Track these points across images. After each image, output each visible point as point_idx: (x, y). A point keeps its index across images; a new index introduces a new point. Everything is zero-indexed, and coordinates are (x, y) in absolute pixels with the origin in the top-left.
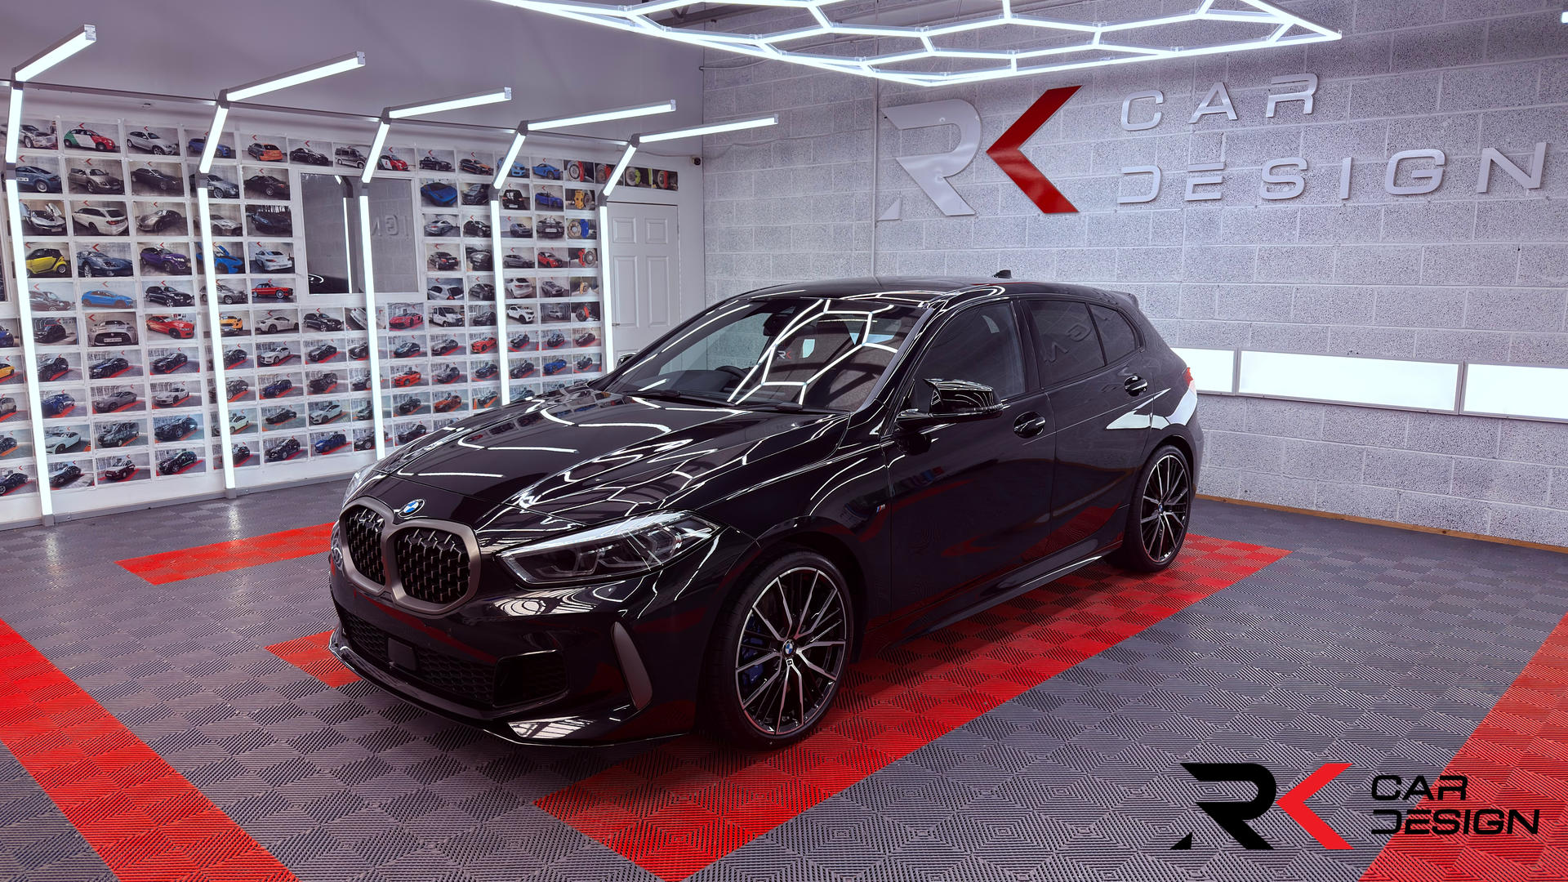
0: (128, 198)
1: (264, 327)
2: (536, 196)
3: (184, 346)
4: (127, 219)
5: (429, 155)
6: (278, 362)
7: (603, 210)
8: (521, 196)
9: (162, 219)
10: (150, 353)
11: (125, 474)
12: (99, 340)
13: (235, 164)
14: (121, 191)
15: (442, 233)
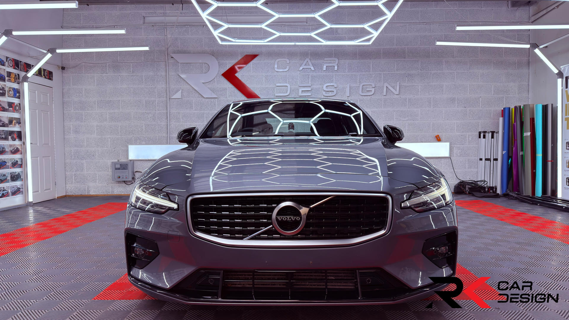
7: (26, 84)
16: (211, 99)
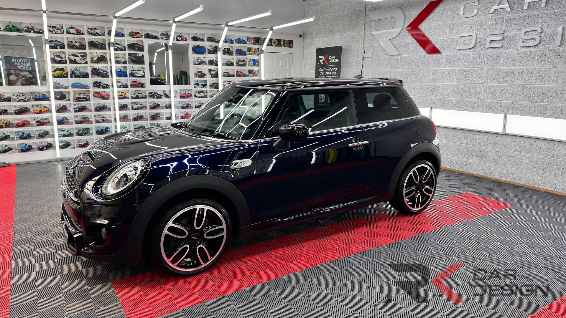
0: (87, 51)
1: (134, 96)
2: (236, 50)
3: (106, 102)
4: (87, 58)
5: (195, 35)
6: (139, 109)
7: (262, 55)
8: (230, 51)
9: (99, 58)
10: (94, 104)
11: (85, 145)
12: (77, 99)
13: (125, 39)
14: (85, 48)
15: (200, 64)
16: (395, 56)
